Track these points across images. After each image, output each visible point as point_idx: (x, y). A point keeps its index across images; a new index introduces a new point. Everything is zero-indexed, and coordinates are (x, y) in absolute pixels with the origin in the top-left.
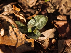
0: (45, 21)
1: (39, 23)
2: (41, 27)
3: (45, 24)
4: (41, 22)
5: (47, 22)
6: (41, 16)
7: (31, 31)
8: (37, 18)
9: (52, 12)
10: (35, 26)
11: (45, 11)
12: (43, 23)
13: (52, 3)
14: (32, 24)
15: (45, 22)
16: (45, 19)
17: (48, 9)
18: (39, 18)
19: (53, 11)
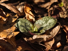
0: (54, 22)
1: (47, 24)
2: (48, 28)
3: (53, 26)
4: (50, 23)
5: (55, 24)
6: (50, 18)
7: (37, 31)
8: (46, 19)
9: (65, 18)
10: (42, 26)
11: (58, 15)
12: (51, 24)
13: (67, 8)
14: (40, 24)
15: (53, 24)
16: (54, 21)
17: (61, 13)
18: (48, 19)
19: (66, 16)
